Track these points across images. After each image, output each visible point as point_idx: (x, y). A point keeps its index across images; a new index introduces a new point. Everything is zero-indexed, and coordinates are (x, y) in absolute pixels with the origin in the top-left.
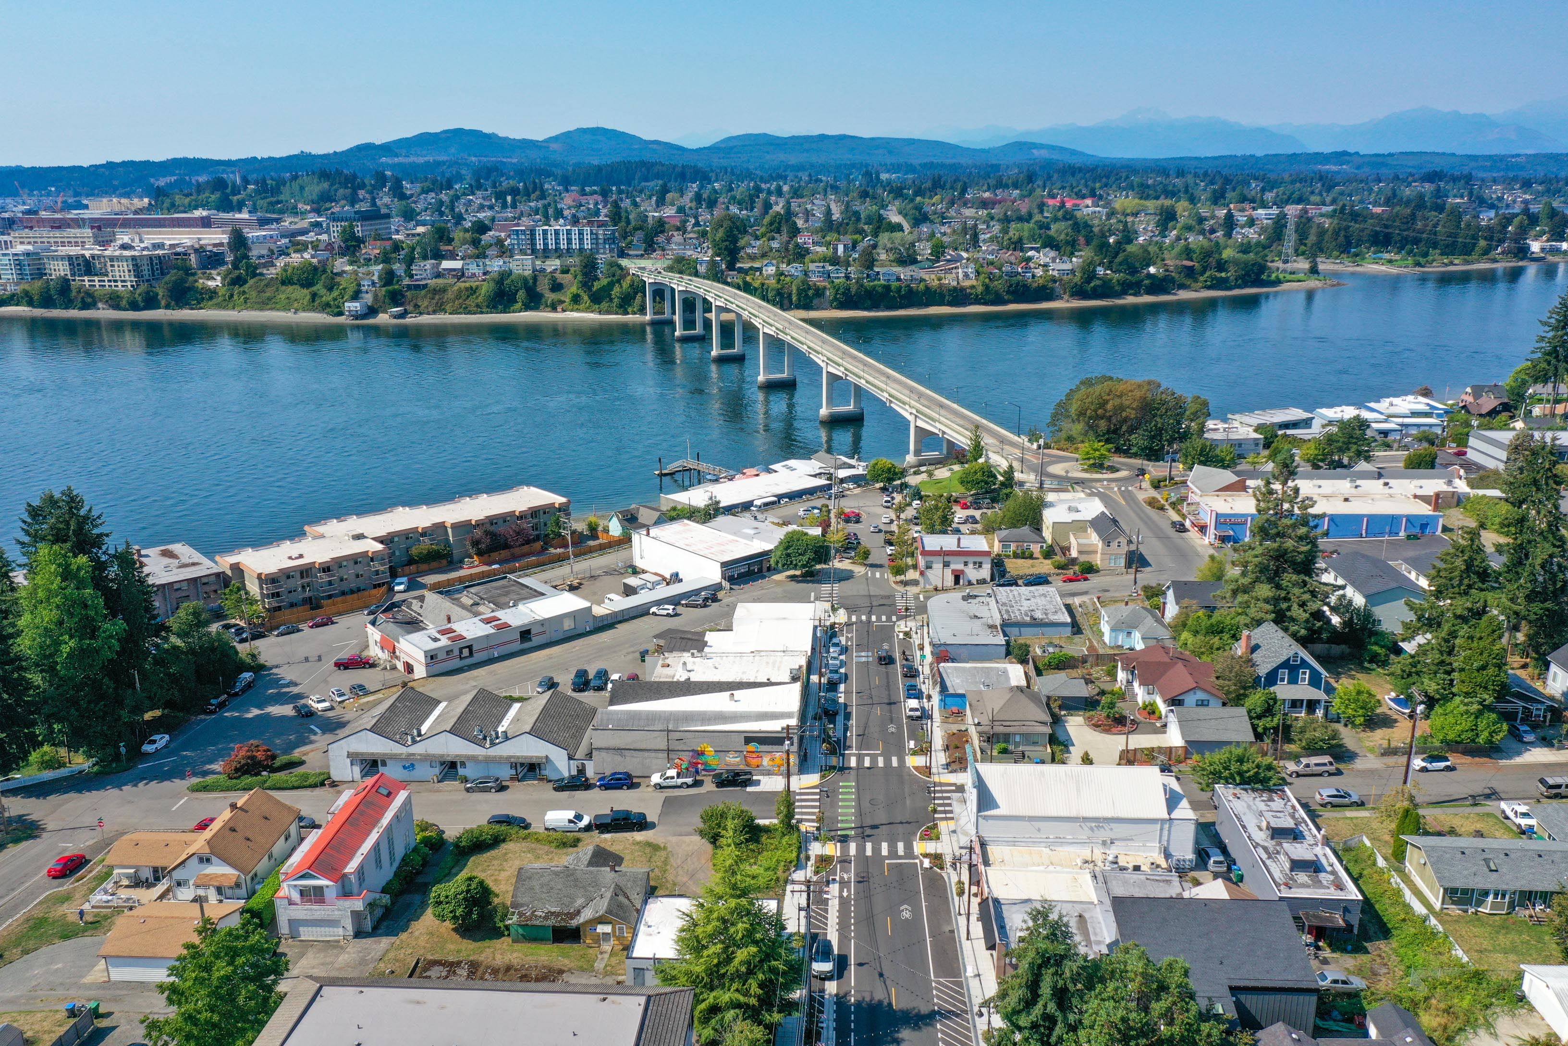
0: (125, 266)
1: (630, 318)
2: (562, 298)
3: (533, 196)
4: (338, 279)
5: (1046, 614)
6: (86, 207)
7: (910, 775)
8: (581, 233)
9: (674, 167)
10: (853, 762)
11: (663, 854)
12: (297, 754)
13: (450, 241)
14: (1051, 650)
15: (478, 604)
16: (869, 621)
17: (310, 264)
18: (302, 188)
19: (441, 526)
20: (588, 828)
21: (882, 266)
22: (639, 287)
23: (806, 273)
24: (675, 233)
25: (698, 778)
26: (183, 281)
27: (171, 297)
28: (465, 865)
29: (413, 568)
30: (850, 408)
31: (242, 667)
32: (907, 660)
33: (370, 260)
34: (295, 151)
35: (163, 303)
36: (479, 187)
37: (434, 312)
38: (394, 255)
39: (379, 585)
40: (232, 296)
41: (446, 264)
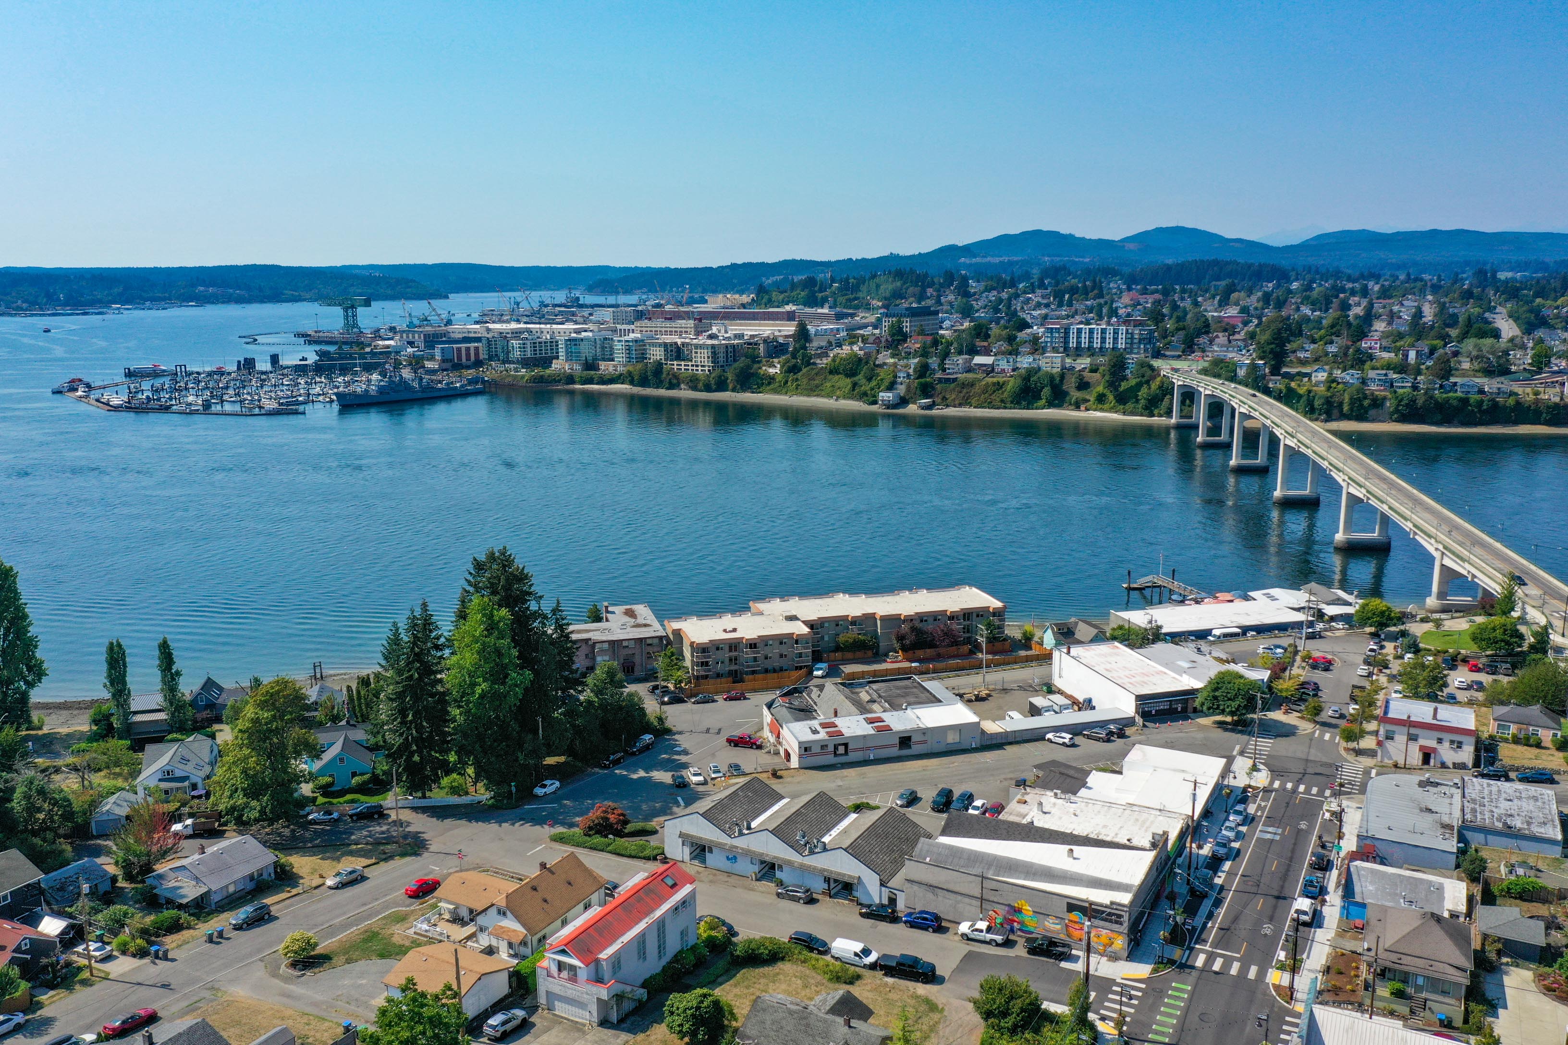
0: (706, 353)
1: (1156, 420)
2: (1088, 397)
3: (1091, 295)
4: (878, 370)
5: (1529, 824)
6: (706, 302)
7: (1266, 992)
8: (1116, 332)
9: (1250, 266)
10: (1200, 961)
11: (936, 1016)
12: (654, 823)
13: (987, 337)
14: (1520, 871)
15: (875, 701)
16: (1294, 790)
17: (856, 355)
18: (878, 286)
19: (870, 618)
20: (873, 966)
21: (1463, 376)
22: (1167, 389)
23: (1364, 382)
24: (1220, 335)
25: (1011, 937)
26: (749, 367)
27: (737, 381)
28: (735, 975)
29: (838, 655)
30: (1375, 535)
31: (647, 728)
32: (1323, 847)
33: (910, 353)
34: (886, 253)
35: (731, 386)
36: (1042, 285)
37: (960, 405)
38: (933, 349)
39: (801, 668)
40: (786, 382)
41: (979, 360)
